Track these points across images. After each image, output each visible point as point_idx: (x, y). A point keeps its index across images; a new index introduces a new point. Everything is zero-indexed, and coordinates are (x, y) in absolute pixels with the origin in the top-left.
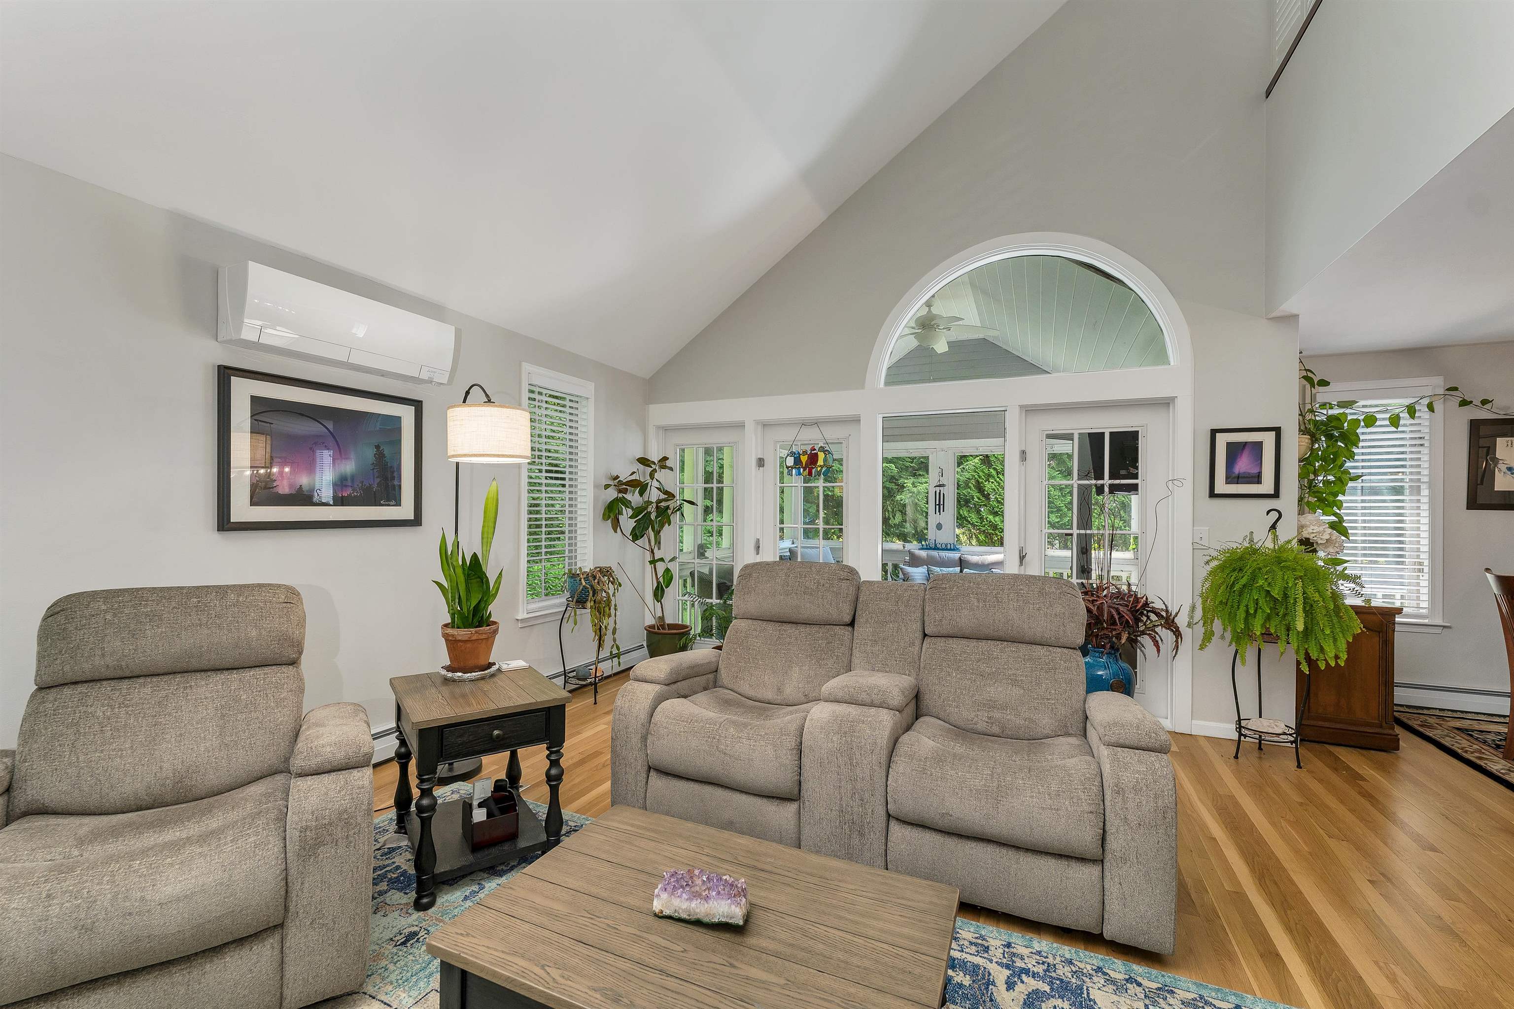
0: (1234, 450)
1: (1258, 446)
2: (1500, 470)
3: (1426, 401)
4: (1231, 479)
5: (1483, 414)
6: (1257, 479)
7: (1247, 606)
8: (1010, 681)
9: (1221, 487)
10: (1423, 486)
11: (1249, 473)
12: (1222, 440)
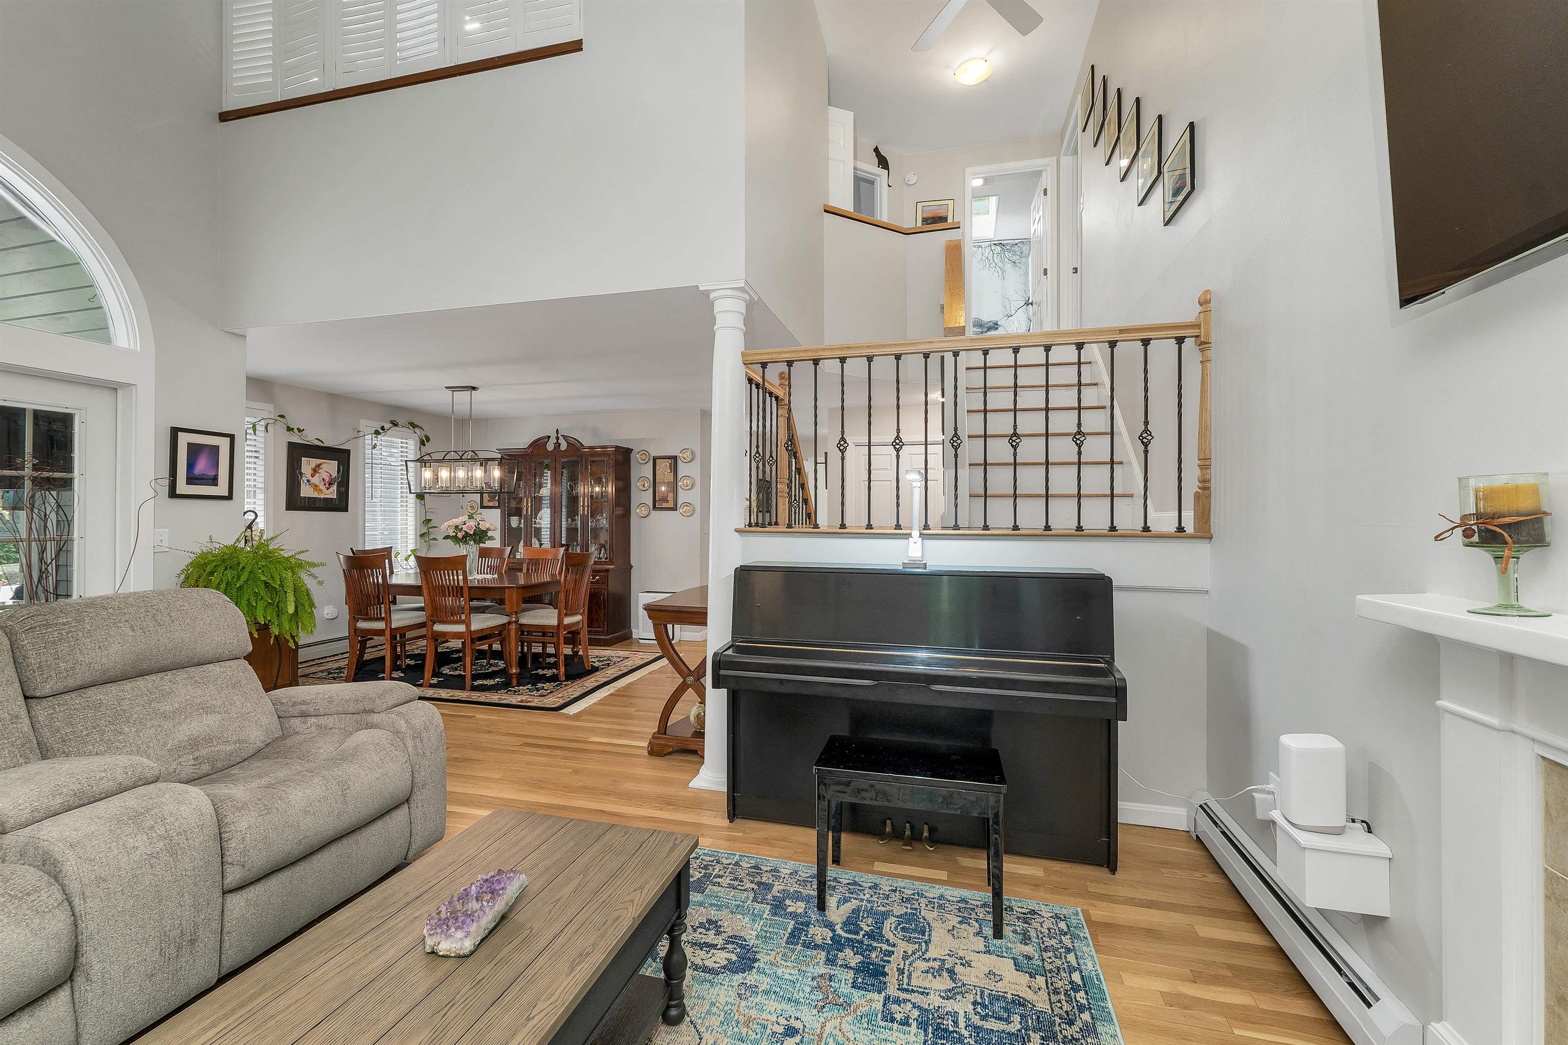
0: (194, 451)
1: (215, 449)
2: (303, 482)
3: (262, 423)
4: (192, 480)
5: (296, 439)
6: (214, 481)
7: (248, 600)
8: (201, 710)
9: (183, 487)
10: (258, 491)
11: (208, 476)
12: (184, 439)
